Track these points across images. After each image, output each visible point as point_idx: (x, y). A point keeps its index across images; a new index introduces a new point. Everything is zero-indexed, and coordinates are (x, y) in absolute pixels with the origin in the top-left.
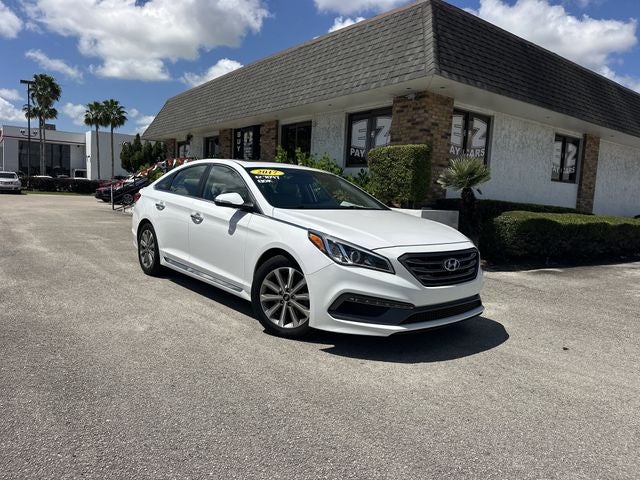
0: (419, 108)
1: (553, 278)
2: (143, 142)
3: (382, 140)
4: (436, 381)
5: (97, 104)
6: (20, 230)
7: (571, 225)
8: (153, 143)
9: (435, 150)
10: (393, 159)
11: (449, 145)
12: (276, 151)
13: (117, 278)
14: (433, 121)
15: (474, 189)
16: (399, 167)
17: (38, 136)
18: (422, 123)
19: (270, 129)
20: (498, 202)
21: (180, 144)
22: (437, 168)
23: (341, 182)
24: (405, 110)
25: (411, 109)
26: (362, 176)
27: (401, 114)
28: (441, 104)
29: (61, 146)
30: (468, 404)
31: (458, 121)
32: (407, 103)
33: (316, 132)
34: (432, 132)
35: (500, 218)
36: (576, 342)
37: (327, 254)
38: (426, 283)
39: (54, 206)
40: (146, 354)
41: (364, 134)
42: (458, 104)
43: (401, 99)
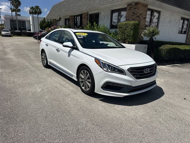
0: (136, 8)
1: (178, 68)
2: (46, 20)
3: (123, 19)
4: (140, 114)
5: (32, 7)
6: (8, 50)
7: (185, 50)
8: (49, 21)
9: (141, 23)
10: (126, 27)
11: (145, 21)
12: (87, 23)
13: (35, 68)
14: (140, 13)
15: (154, 38)
16: (129, 29)
17: (15, 18)
18: (137, 14)
19: (85, 16)
20: (160, 42)
21: (58, 21)
22: (141, 30)
23: (108, 37)
24: (131, 9)
25: (133, 9)
26: (116, 32)
27: (130, 10)
28: (144, 7)
29: (23, 21)
30: (152, 126)
31: (149, 13)
32: (132, 6)
33: (101, 16)
34: (140, 17)
35: (161, 47)
36: (188, 95)
37: (101, 67)
38: (137, 78)
39: (20, 41)
40: (39, 102)
41: (117, 17)
42: (149, 7)
43: (130, 5)
